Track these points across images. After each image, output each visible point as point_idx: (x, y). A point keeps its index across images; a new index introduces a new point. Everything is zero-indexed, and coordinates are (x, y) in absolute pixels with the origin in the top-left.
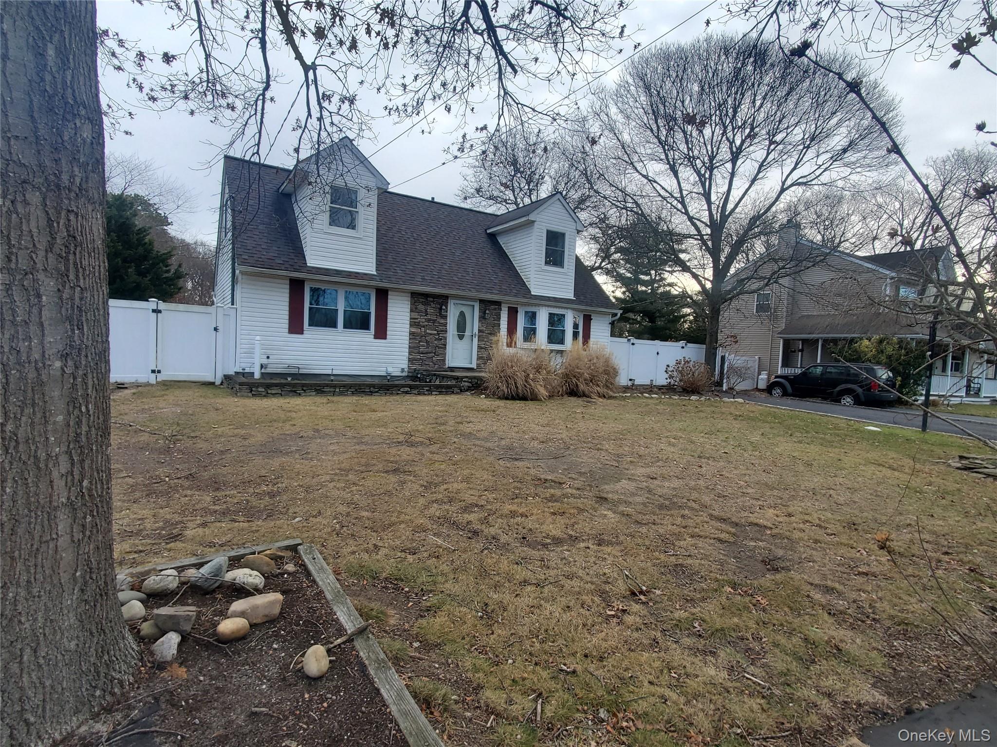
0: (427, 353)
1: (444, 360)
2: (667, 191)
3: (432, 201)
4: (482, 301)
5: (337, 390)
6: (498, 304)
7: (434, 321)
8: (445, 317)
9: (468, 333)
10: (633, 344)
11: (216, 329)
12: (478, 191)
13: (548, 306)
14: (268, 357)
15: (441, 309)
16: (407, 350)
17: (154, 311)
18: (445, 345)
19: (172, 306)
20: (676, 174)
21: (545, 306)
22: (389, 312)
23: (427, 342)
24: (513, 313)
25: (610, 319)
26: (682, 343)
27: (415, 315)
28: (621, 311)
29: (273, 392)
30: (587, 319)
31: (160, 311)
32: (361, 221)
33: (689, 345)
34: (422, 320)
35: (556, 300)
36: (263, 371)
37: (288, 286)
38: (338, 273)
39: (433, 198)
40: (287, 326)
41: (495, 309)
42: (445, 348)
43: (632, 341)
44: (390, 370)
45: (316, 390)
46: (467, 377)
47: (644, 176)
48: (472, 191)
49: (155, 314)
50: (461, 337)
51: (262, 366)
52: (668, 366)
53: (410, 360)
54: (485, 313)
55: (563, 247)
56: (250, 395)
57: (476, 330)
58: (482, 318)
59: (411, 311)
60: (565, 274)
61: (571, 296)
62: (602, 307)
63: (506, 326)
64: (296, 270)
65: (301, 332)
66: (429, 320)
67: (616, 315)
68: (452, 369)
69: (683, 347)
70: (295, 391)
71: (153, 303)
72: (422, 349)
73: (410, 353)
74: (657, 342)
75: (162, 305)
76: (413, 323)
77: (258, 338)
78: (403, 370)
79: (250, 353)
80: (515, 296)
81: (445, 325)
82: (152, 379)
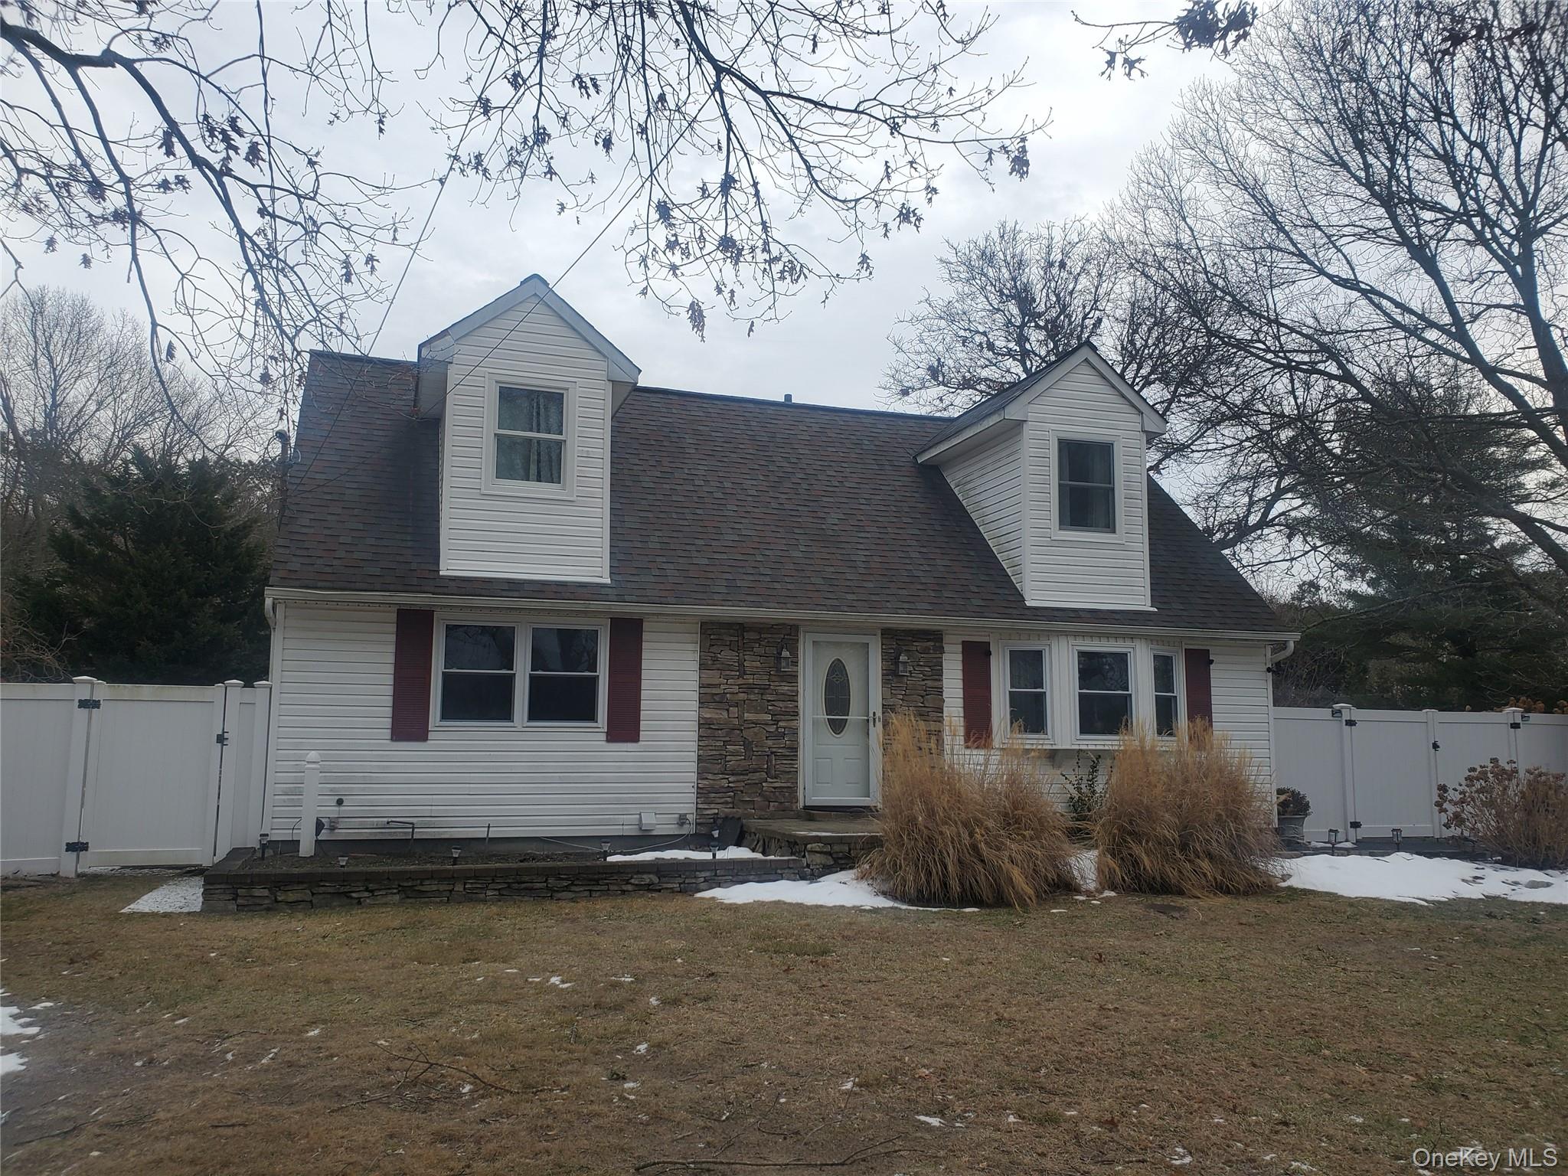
0: (745, 772)
1: (792, 790)
2: (1412, 312)
3: (788, 403)
4: (888, 633)
5: (459, 887)
6: (934, 638)
7: (764, 689)
8: (793, 678)
9: (854, 716)
10: (1351, 723)
11: (221, 739)
12: (935, 372)
13: (1076, 635)
14: (340, 802)
15: (778, 658)
16: (694, 767)
17: (83, 704)
18: (795, 749)
19: (126, 690)
20: (1431, 267)
21: (1066, 634)
22: (644, 674)
23: (747, 744)
24: (976, 657)
25: (1268, 657)
26: (1511, 713)
27: (714, 677)
28: (1297, 636)
29: (292, 897)
30: (1199, 663)
31: (96, 704)
32: (572, 461)
33: (1534, 717)
34: (730, 687)
35: (1095, 615)
36: (324, 835)
37: (393, 628)
38: (513, 587)
39: (788, 397)
40: (388, 722)
41: (926, 651)
42: (795, 757)
43: (1346, 716)
44: (648, 820)
45: (402, 890)
46: (818, 839)
47: (1343, 283)
48: (922, 373)
49: (85, 712)
50: (837, 727)
51: (319, 826)
52: (1443, 789)
53: (702, 793)
54: (896, 661)
55: (1109, 477)
56: (232, 906)
57: (876, 706)
58: (891, 674)
59: (703, 666)
60: (1122, 547)
61: (1140, 600)
62: (1238, 626)
63: (960, 693)
64: (408, 588)
65: (421, 735)
66: (749, 688)
67: (1283, 645)
68: (812, 813)
69: (1515, 726)
70: (347, 895)
71: (84, 685)
72: (733, 762)
73: (701, 774)
74: (1430, 714)
75: (102, 690)
76: (708, 698)
77: (313, 755)
78: (682, 820)
79: (295, 792)
80: (980, 614)
81: (793, 698)
82: (68, 866)
